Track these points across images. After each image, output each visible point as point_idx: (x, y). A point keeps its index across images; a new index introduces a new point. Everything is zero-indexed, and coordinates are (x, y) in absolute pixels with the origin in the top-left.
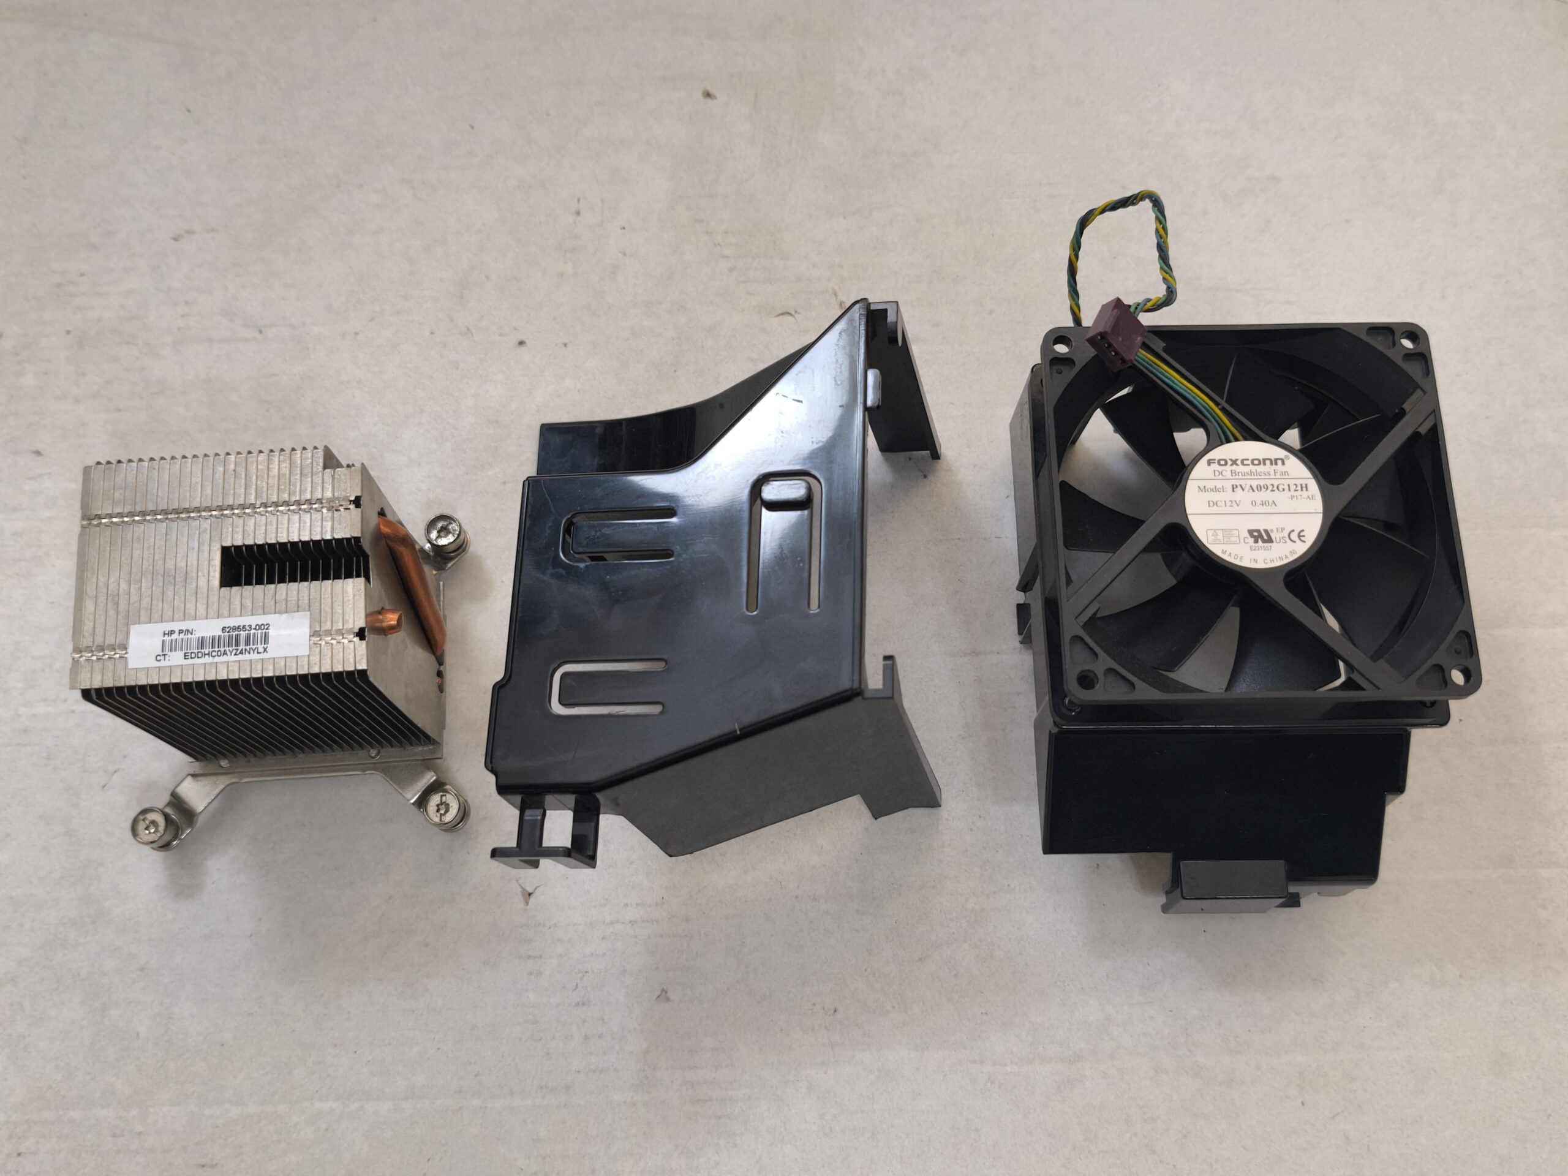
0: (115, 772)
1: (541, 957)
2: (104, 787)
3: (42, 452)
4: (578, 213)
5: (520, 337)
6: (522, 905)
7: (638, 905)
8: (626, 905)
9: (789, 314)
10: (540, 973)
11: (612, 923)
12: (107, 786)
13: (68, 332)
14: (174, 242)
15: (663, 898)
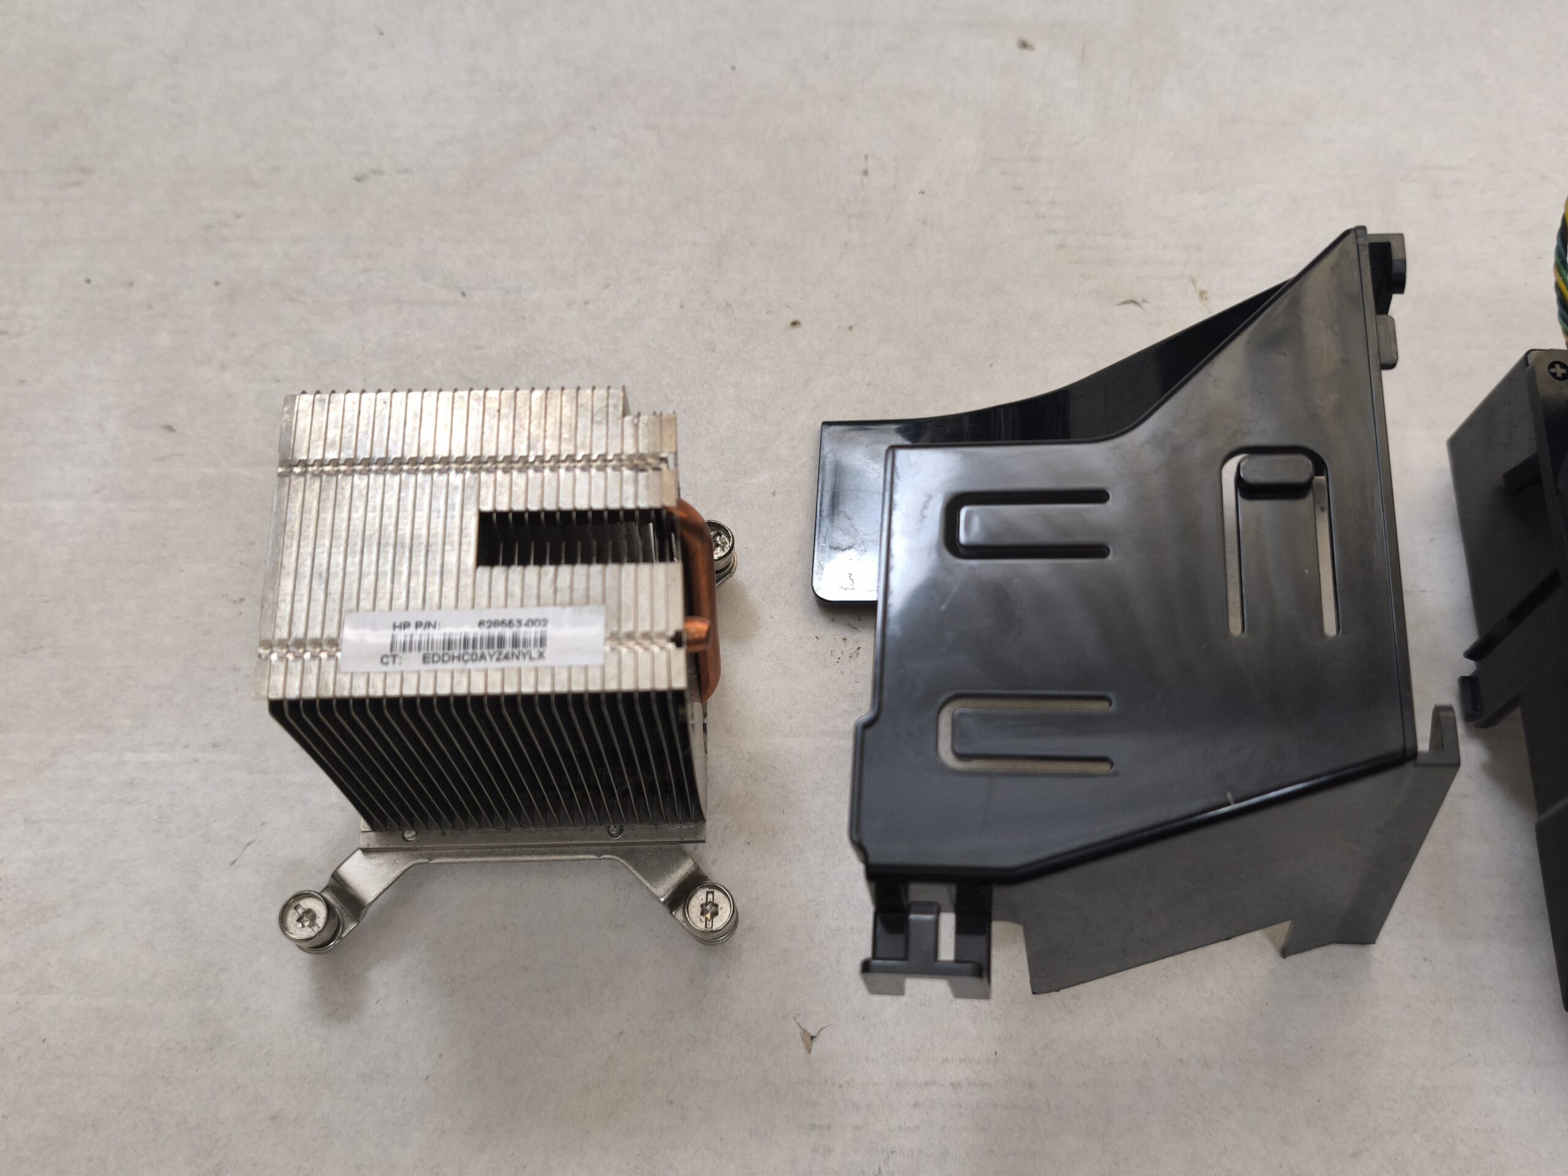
0: (249, 843)
1: (829, 1127)
2: (233, 863)
3: (174, 427)
4: (866, 173)
5: (793, 318)
6: (803, 1051)
7: (961, 1060)
8: (946, 1060)
9: (1134, 302)
10: (828, 1151)
11: (927, 1084)
12: (237, 863)
13: (217, 284)
14: (357, 183)
15: (996, 1053)
